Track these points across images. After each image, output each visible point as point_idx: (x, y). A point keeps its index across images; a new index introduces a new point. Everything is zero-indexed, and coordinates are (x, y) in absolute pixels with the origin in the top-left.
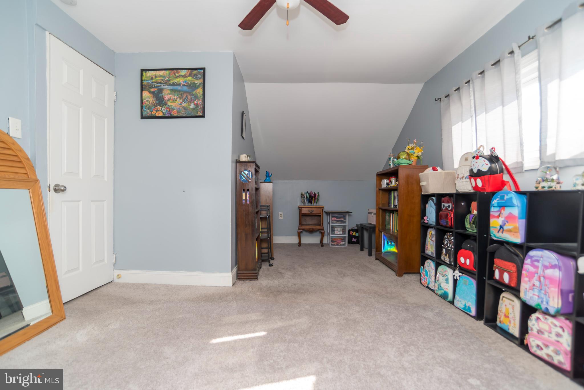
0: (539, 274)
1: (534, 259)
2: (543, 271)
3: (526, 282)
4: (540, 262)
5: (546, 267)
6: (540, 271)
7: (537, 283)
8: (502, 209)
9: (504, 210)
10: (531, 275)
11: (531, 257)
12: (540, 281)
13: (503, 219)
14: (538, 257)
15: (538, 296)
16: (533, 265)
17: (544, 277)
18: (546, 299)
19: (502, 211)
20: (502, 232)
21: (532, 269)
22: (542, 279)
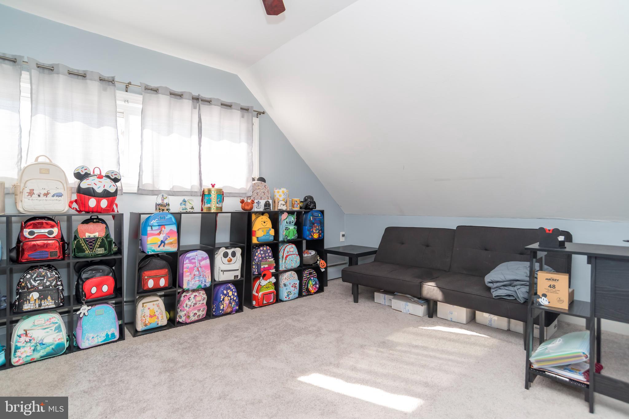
0: (197, 267)
1: (190, 258)
2: (200, 264)
3: (188, 276)
4: (196, 259)
5: (201, 261)
6: (197, 264)
7: (197, 273)
8: (162, 228)
9: (165, 228)
10: (191, 270)
11: (188, 258)
12: (198, 270)
13: (164, 235)
14: (194, 256)
15: (199, 281)
16: (191, 263)
17: (200, 267)
18: (204, 280)
19: (163, 229)
20: (164, 246)
21: (191, 265)
22: (199, 269)
